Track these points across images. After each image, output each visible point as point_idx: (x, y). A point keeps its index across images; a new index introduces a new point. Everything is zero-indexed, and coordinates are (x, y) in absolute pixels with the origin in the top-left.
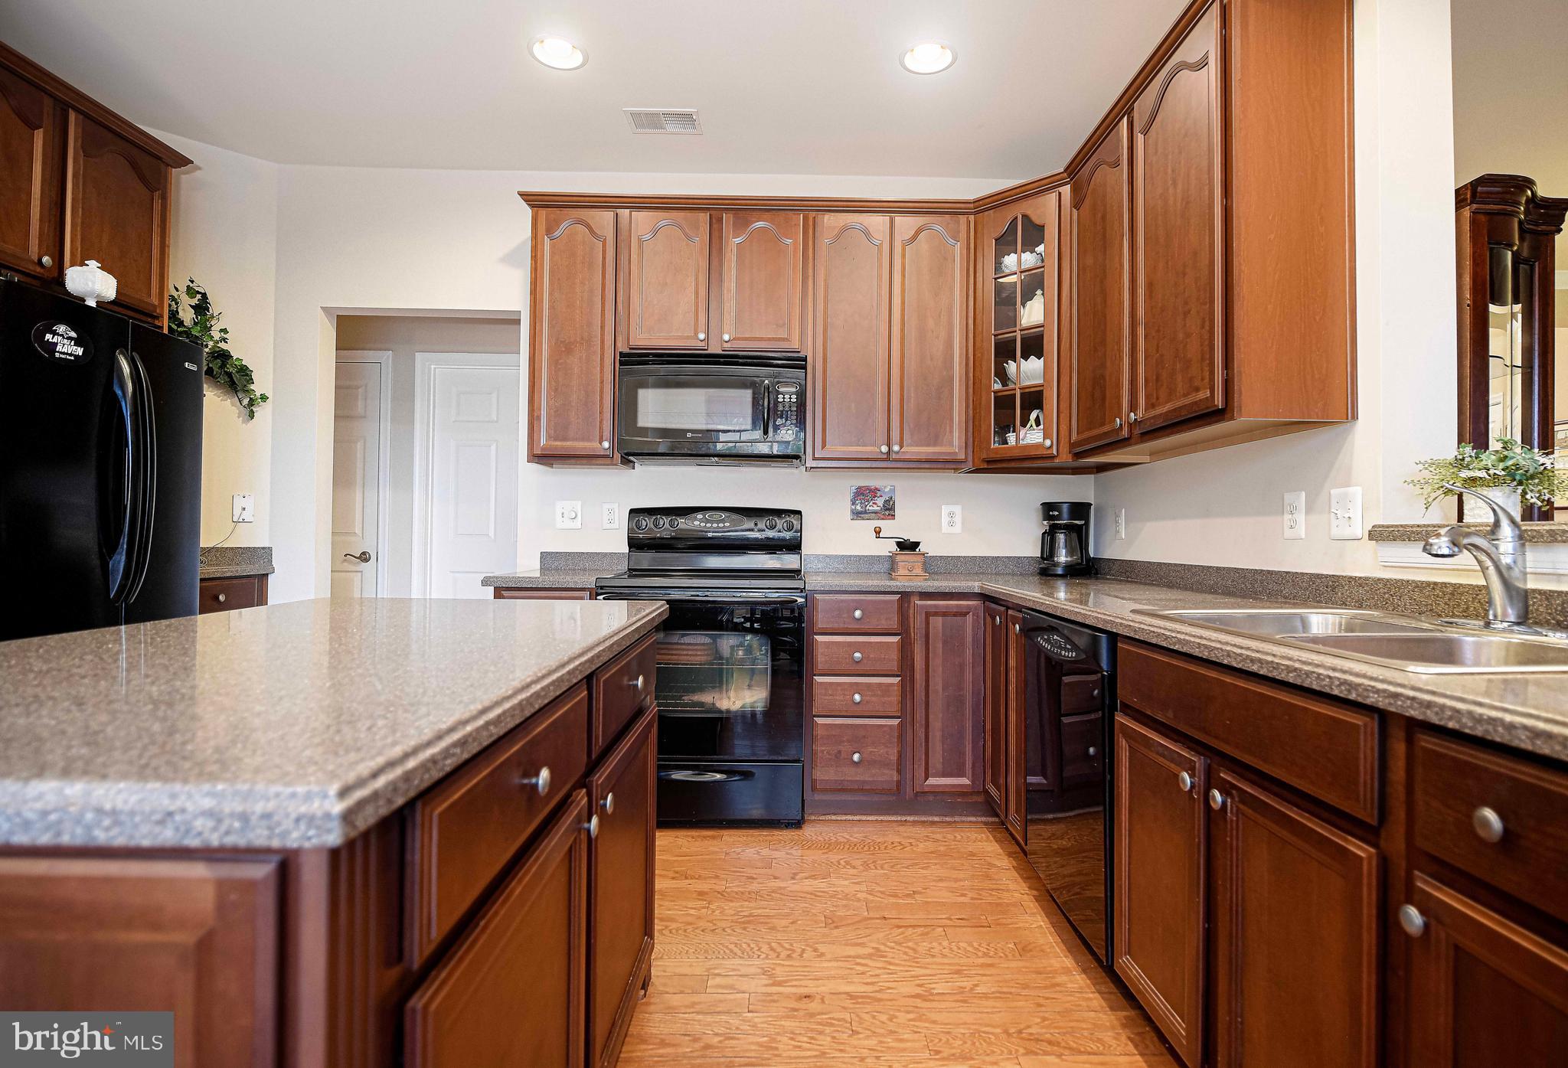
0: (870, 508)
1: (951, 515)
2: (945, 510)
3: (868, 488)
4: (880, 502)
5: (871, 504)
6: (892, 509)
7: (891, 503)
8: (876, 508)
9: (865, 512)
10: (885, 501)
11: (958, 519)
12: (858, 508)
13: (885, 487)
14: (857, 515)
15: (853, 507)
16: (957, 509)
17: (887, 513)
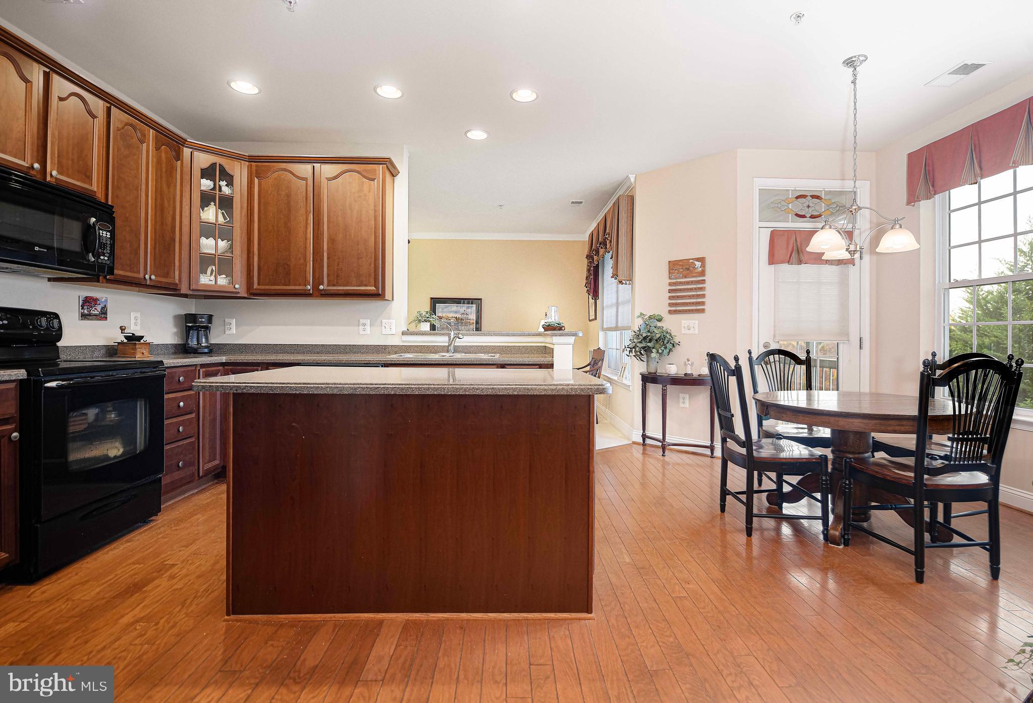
0: (93, 312)
1: (136, 318)
2: (133, 315)
3: (91, 298)
4: (99, 308)
5: (93, 309)
6: (106, 313)
7: (105, 309)
8: (96, 312)
9: (90, 315)
10: (102, 308)
11: (139, 321)
12: (86, 311)
13: (102, 298)
14: (84, 316)
15: (82, 311)
16: (138, 315)
17: (103, 316)
